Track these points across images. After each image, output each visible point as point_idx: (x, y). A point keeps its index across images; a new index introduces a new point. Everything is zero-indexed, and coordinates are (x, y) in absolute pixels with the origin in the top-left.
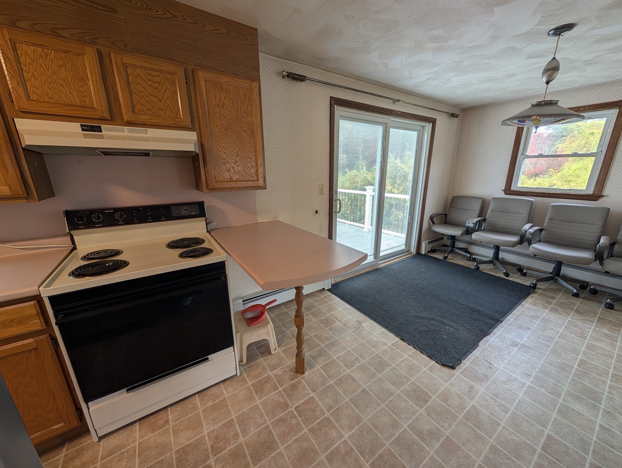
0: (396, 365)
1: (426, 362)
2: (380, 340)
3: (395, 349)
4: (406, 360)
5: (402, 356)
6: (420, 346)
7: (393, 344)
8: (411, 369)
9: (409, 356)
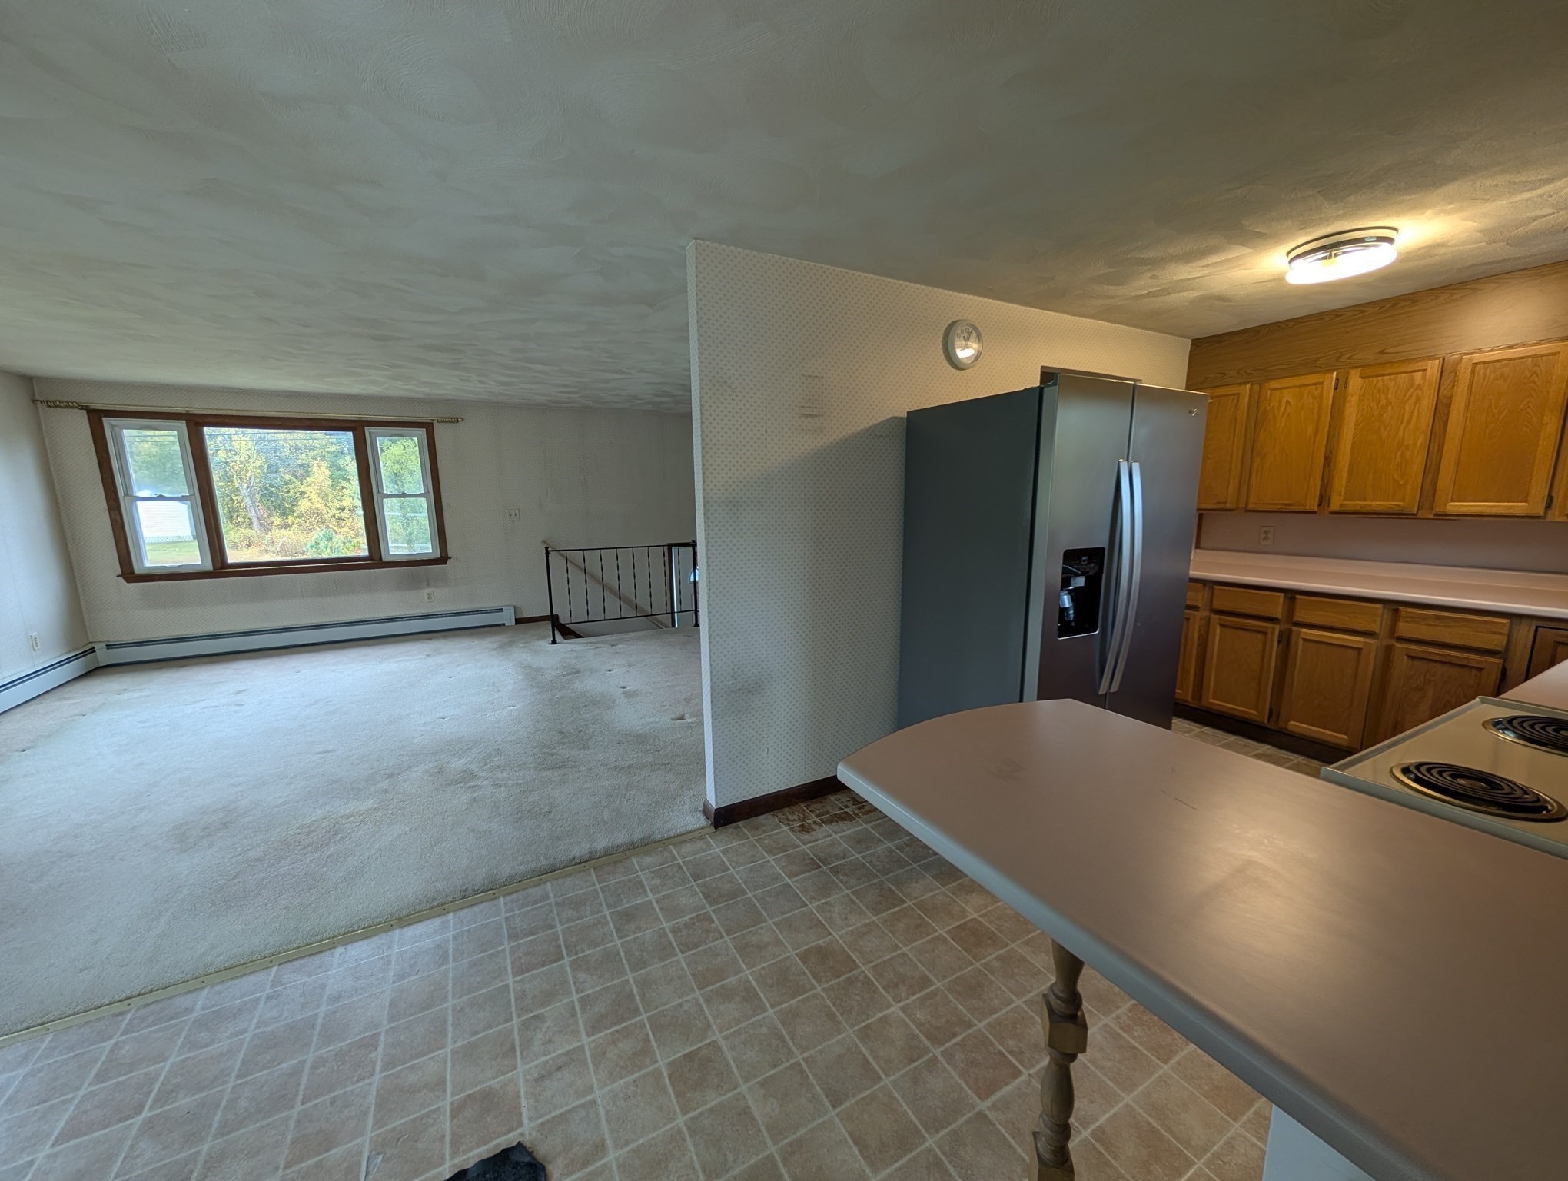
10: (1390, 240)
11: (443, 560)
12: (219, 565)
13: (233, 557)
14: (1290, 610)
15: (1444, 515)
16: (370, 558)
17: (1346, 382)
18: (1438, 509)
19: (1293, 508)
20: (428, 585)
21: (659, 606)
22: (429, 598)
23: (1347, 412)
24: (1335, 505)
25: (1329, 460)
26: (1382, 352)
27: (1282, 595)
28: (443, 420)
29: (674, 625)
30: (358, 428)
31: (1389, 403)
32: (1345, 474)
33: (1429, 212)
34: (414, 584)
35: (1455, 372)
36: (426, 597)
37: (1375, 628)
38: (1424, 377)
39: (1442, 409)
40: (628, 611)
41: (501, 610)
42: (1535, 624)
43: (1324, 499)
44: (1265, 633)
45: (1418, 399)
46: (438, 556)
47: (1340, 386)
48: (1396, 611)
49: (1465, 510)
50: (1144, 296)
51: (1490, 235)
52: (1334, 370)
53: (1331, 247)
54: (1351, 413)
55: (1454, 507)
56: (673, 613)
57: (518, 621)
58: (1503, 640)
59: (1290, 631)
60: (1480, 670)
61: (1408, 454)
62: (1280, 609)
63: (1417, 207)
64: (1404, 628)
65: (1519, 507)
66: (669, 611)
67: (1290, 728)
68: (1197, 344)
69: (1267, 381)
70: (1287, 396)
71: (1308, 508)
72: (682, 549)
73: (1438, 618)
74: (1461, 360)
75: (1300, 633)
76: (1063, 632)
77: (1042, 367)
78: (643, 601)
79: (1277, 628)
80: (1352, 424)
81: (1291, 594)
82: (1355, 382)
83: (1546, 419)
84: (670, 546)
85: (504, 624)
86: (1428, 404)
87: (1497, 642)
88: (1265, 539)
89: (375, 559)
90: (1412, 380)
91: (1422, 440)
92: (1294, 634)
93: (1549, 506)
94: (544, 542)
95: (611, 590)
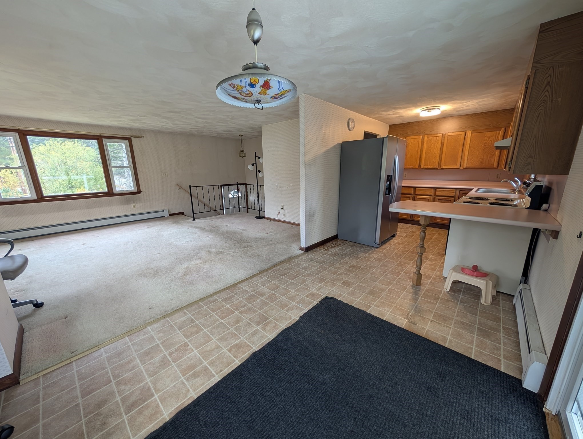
0: (363, 294)
1: (344, 298)
2: (382, 308)
3: (367, 303)
4: (358, 298)
5: (360, 300)
6: (349, 308)
7: (370, 307)
8: (353, 294)
9: (356, 301)
10: (439, 109)
11: (139, 192)
12: (40, 197)
13: (46, 193)
14: (415, 192)
15: (442, 169)
16: (108, 192)
17: (424, 138)
18: (442, 167)
19: (413, 168)
20: (134, 202)
21: (218, 207)
22: (134, 208)
23: (424, 145)
24: (422, 167)
25: (421, 156)
26: (431, 132)
27: (413, 188)
28: (135, 137)
29: (224, 214)
30: (99, 139)
31: (432, 143)
32: (424, 160)
33: (447, 105)
34: (128, 202)
35: (445, 137)
36: (133, 207)
37: (432, 194)
38: (439, 138)
39: (442, 145)
40: (207, 209)
41: (163, 211)
42: (459, 190)
43: (420, 165)
44: (409, 198)
45: (438, 143)
46: (137, 191)
47: (423, 139)
48: (436, 190)
49: (447, 167)
50: (388, 115)
51: (454, 109)
52: (421, 135)
53: (429, 110)
54: (425, 145)
55: (445, 167)
56: (223, 209)
57: (170, 215)
58: (454, 194)
59: (415, 197)
60: (450, 200)
61: (436, 155)
62: (413, 192)
63: (446, 104)
64: (437, 193)
65: (455, 167)
66: (222, 209)
67: (415, 219)
68: (390, 126)
69: (407, 137)
70: (412, 141)
71: (416, 168)
72: (225, 187)
73: (443, 190)
74: (446, 134)
75: (417, 197)
76: (386, 194)
77: (364, 131)
78: (213, 205)
79: (412, 196)
80: (425, 148)
81: (415, 188)
82: (426, 138)
83: (460, 148)
84: (221, 185)
85: (165, 216)
86: (440, 144)
87: (453, 194)
88: (405, 176)
89: (110, 193)
90: (437, 138)
91: (439, 152)
92: (416, 198)
93: (460, 166)
94: (177, 185)
95: (201, 202)
